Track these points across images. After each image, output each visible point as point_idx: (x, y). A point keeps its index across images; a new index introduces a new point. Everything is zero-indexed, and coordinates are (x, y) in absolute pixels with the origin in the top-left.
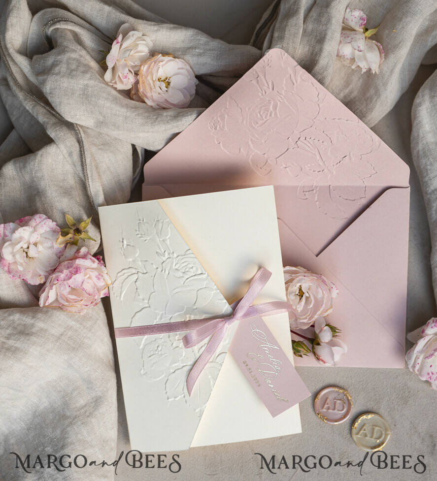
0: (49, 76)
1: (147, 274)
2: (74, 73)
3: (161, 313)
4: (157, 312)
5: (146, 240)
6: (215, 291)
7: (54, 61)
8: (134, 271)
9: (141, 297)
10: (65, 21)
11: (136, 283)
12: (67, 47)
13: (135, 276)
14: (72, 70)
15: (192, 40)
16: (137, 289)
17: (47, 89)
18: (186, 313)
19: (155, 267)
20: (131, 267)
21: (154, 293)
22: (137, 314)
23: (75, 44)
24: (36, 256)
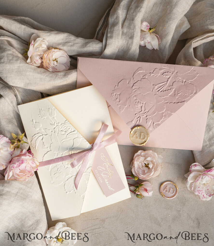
1: (47, 135)
2: (12, 61)
3: (57, 152)
4: (55, 152)
5: (44, 119)
6: (82, 138)
8: (40, 134)
9: (46, 146)
10: (3, 35)
11: (43, 140)
12: (6, 49)
13: (42, 137)
14: (10, 60)
15: (67, 39)
16: (43, 143)
18: (69, 151)
19: (51, 131)
20: (39, 133)
21: (52, 144)
22: (45, 155)
23: (10, 46)
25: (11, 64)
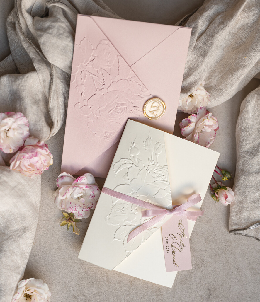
0: (45, 34)
2: (61, 36)
7: (50, 25)
10: (61, 3)
12: (59, 19)
13: (130, 165)
14: (60, 34)
17: (42, 41)
24: (12, 136)
25: (59, 39)
